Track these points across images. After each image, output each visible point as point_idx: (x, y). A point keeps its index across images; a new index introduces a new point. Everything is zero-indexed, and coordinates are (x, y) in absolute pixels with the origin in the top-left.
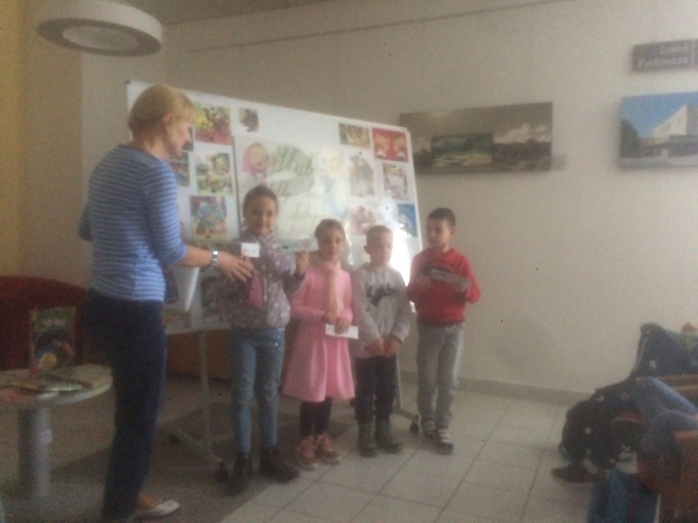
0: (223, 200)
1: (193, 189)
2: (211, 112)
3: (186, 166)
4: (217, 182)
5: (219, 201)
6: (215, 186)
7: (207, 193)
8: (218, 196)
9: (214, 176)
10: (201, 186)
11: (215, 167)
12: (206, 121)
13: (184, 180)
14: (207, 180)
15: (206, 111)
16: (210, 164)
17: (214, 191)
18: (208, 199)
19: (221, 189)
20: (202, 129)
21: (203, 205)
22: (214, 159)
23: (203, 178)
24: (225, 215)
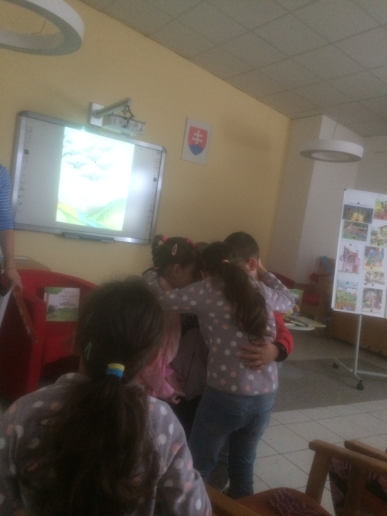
0: (383, 250)
1: (368, 243)
2: (385, 204)
3: (366, 231)
4: (381, 240)
5: (380, 250)
6: (380, 242)
7: (375, 245)
8: (381, 247)
9: (380, 237)
10: (372, 242)
11: (381, 233)
12: (381, 208)
13: (364, 238)
14: (376, 239)
15: (382, 203)
16: (379, 231)
17: (379, 245)
18: (375, 249)
19: (382, 244)
20: (378, 212)
21: (372, 251)
22: (381, 228)
23: (374, 237)
24: (383, 258)
